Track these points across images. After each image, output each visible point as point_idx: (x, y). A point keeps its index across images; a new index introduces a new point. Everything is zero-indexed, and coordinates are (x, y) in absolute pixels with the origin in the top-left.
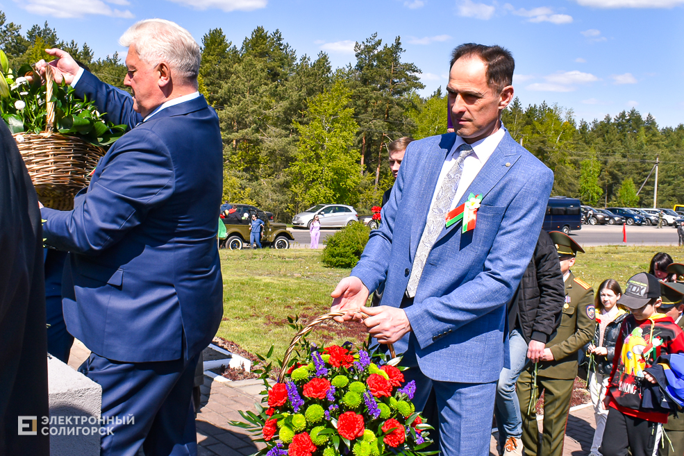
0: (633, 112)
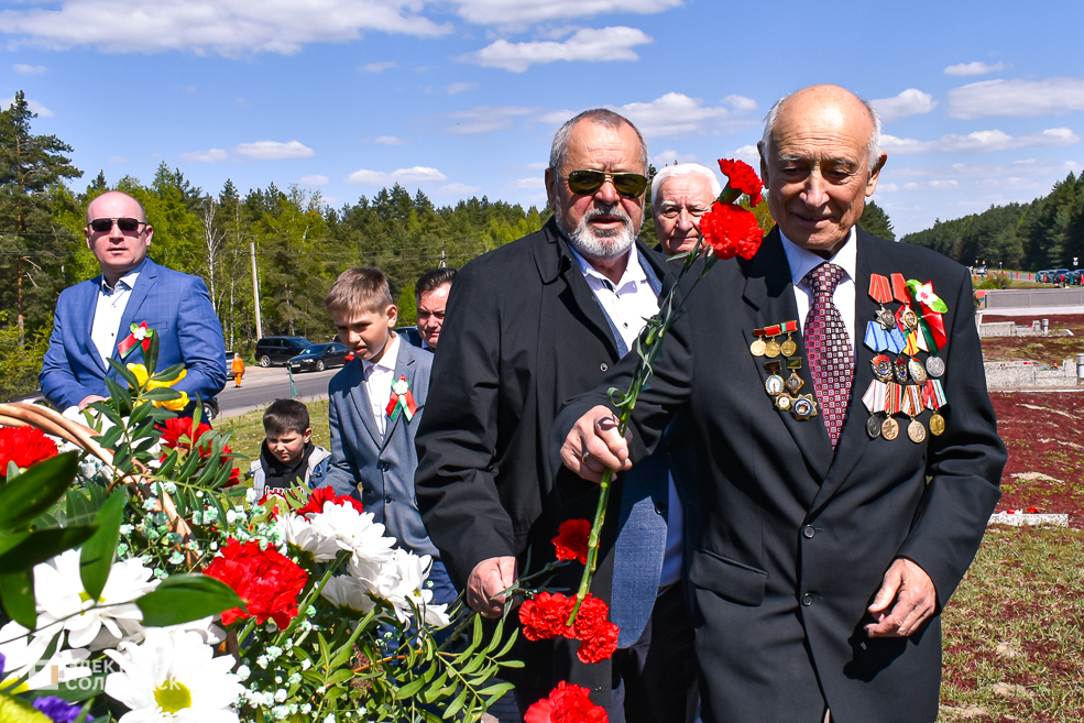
0: (397, 190)
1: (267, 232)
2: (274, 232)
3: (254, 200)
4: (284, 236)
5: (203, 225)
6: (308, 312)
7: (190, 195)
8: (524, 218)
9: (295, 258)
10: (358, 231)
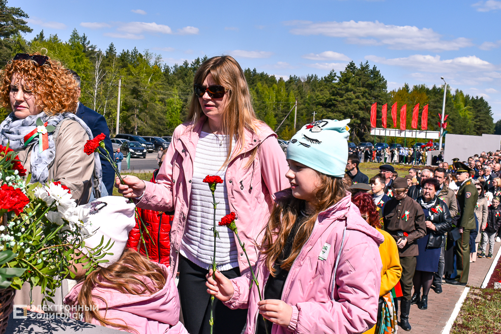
1: (129, 75)
2: (132, 75)
3: (124, 56)
4: (138, 78)
5: (95, 67)
6: (146, 123)
7: (90, 49)
8: (276, 83)
9: (143, 91)
10: (180, 80)
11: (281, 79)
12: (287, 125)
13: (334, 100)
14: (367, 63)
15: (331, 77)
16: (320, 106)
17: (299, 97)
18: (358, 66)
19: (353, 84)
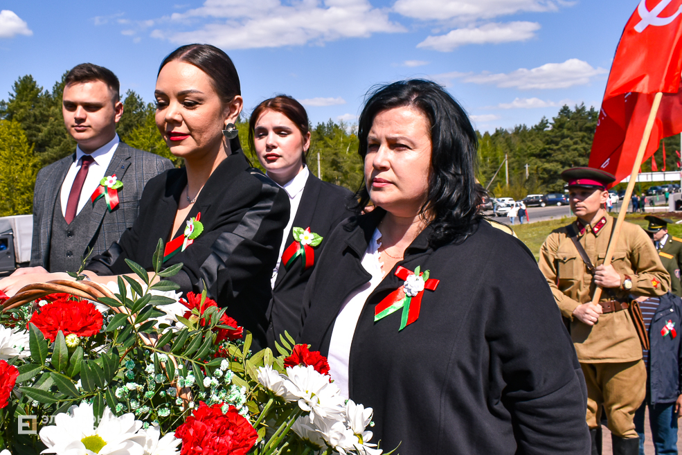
4: (336, 149)
11: (487, 134)
12: (498, 181)
13: (549, 149)
14: (583, 104)
15: (543, 124)
16: (532, 158)
17: (508, 150)
18: (573, 110)
19: (569, 129)
